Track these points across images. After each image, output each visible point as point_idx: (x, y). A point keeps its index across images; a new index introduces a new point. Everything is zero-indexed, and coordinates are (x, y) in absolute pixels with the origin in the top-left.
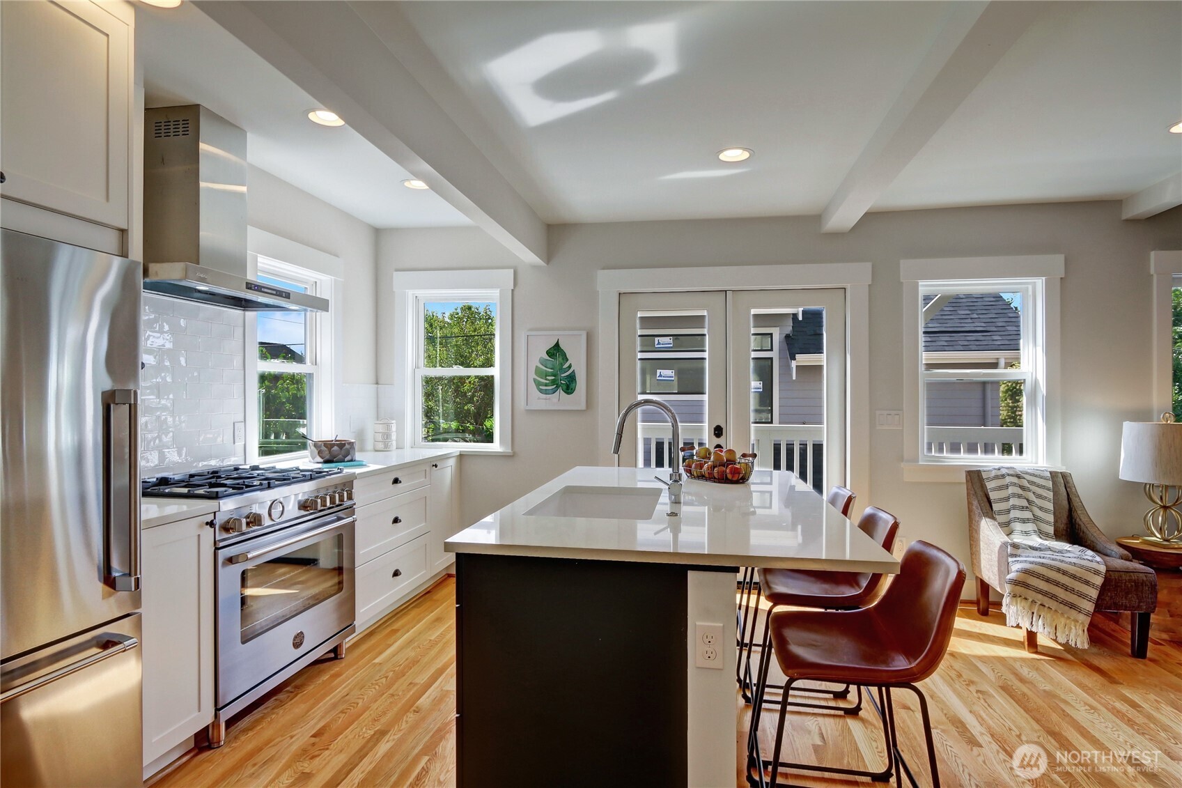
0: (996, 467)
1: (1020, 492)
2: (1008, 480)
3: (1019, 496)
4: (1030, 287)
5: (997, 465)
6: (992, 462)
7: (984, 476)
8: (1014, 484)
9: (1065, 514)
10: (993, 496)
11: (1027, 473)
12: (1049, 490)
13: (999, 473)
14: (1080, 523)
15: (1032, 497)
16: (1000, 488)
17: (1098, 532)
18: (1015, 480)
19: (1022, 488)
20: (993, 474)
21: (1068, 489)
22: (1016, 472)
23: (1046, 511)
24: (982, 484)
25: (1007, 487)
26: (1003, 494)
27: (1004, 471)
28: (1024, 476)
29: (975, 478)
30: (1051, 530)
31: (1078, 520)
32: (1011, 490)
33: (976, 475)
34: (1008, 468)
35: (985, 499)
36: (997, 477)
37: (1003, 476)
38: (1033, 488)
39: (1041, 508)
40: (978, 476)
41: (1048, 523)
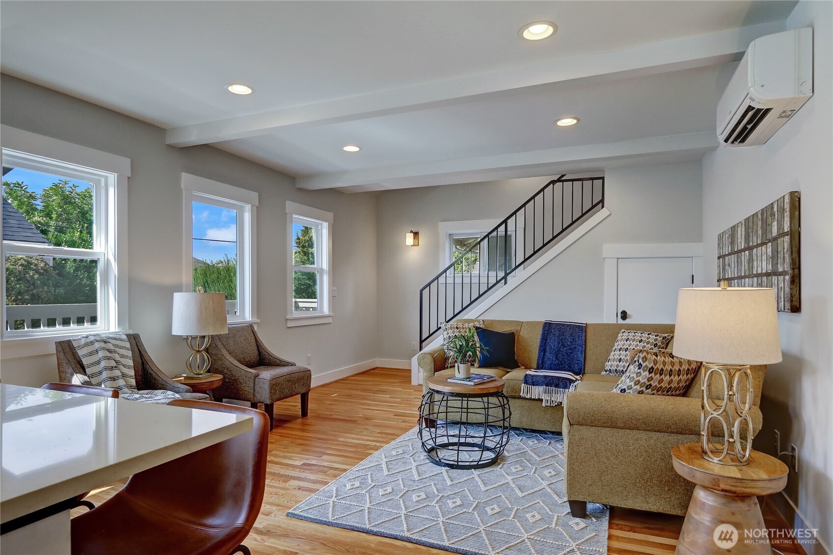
0: (84, 336)
1: (109, 355)
2: (97, 345)
3: (109, 358)
4: (103, 180)
5: (85, 334)
6: (74, 332)
7: (75, 344)
8: (104, 349)
9: (140, 368)
10: (85, 361)
11: (110, 338)
12: (128, 349)
13: (88, 340)
14: (152, 372)
15: (117, 357)
16: (91, 354)
17: (166, 377)
18: (103, 345)
19: (109, 351)
20: (83, 341)
21: (139, 348)
22: (103, 338)
23: (129, 367)
24: (73, 353)
25: (97, 351)
26: (94, 358)
27: (92, 338)
28: (110, 340)
29: (66, 348)
30: (133, 382)
31: (150, 370)
32: (101, 354)
33: (67, 344)
34: (94, 335)
35: (79, 366)
36: (87, 344)
37: (92, 343)
38: (117, 350)
39: (124, 366)
40: (69, 345)
41: (131, 377)
